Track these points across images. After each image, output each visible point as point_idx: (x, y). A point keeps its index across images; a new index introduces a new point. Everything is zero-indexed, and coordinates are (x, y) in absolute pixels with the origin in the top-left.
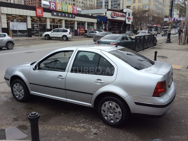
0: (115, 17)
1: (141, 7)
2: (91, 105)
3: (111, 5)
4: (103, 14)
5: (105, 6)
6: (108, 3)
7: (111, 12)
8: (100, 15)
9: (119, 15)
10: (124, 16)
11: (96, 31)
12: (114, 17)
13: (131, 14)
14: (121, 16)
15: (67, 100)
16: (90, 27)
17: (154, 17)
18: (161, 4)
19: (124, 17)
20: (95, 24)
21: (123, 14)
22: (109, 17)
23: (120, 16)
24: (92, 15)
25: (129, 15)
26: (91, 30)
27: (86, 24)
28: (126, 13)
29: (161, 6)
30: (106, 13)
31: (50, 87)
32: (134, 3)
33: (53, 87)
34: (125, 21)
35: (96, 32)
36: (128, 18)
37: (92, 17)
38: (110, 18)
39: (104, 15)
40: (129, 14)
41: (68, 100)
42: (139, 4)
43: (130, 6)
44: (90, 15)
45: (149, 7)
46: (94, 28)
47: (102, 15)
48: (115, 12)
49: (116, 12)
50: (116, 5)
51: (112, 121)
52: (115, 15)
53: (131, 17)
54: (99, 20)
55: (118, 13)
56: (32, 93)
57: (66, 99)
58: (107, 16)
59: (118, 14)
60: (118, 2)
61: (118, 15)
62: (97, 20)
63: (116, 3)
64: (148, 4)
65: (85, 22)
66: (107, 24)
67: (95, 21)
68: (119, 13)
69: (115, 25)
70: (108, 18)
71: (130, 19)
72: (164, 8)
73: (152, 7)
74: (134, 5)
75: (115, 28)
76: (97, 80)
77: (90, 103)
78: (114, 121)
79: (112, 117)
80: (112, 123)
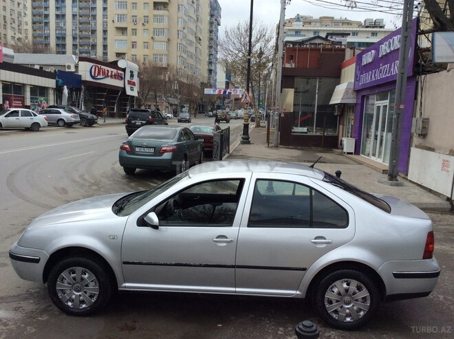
0: (101, 77)
1: (151, 58)
2: (298, 292)
3: (73, 45)
4: (69, 67)
5: (57, 45)
6: (64, 38)
7: (88, 65)
8: (62, 69)
9: (110, 74)
10: (121, 78)
11: (60, 110)
12: (99, 77)
13: (136, 74)
14: (115, 75)
15: (235, 292)
16: (37, 99)
17: (181, 85)
18: (191, 57)
19: (122, 78)
20: (51, 92)
21: (119, 72)
22: (86, 77)
23: (111, 76)
24: (41, 68)
25: (132, 76)
26: (39, 106)
27: (28, 89)
28: (124, 70)
29: (191, 61)
30: (77, 67)
32: (133, 47)
33: (200, 266)
34: (124, 89)
35: (60, 113)
36: (130, 83)
37: (41, 72)
38: (89, 78)
39: (73, 69)
40: (132, 72)
41: (238, 289)
42: (146, 52)
43: (124, 54)
44: (37, 67)
45: (168, 60)
46: (47, 101)
47: (67, 70)
48: (99, 66)
49: (103, 67)
50: (86, 48)
51: (348, 319)
52: (99, 74)
53: (136, 80)
54: (60, 81)
55: (106, 68)
56: (125, 287)
57: (233, 289)
58: (80, 74)
59: (108, 71)
60: (91, 41)
61: (108, 74)
62: (57, 82)
63: (85, 41)
64: (166, 52)
65: (24, 85)
66: (82, 94)
67: (50, 83)
68: (110, 69)
69: (101, 96)
70: (83, 79)
71: (134, 84)
72: (198, 66)
73: (175, 61)
74: (134, 51)
75: (100, 102)
76: (316, 238)
77: (297, 289)
78: (352, 319)
79: (348, 311)
80: (349, 322)
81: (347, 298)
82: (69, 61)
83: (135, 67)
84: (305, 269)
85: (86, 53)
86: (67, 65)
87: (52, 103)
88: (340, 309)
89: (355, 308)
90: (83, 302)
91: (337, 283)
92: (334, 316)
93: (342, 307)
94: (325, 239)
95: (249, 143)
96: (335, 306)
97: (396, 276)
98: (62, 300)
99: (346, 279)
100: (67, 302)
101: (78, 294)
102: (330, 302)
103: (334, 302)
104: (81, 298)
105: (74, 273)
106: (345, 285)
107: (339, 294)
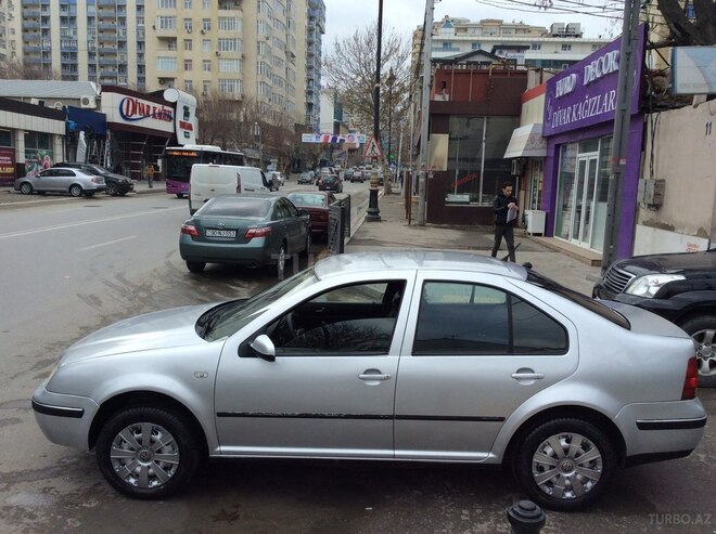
0: (137, 116)
1: (215, 85)
2: (491, 455)
3: (90, 65)
4: (86, 101)
5: (64, 66)
6: (74, 55)
7: (118, 97)
8: (75, 105)
9: (151, 112)
10: (168, 117)
11: (74, 170)
12: (134, 117)
13: (192, 111)
14: (160, 114)
15: (394, 456)
16: (35, 152)
17: (265, 127)
18: (280, 84)
19: (171, 119)
20: (58, 142)
21: (166, 108)
22: (114, 117)
23: (154, 116)
24: (41, 103)
25: (187, 114)
26: (40, 163)
27: (21, 137)
28: (174, 105)
29: (279, 91)
30: (98, 101)
31: (323, 417)
32: (186, 69)
33: (339, 417)
34: (174, 135)
35: (74, 175)
36: (183, 125)
37: (40, 110)
38: (118, 119)
39: (92, 105)
40: (186, 108)
41: (398, 452)
42: (208, 76)
43: (172, 79)
44: (35, 102)
45: (242, 89)
46: (52, 156)
47: (83, 106)
48: (134, 99)
49: (140, 101)
50: (111, 70)
52: (134, 111)
53: (193, 120)
54: (72, 124)
55: (146, 103)
56: (221, 452)
57: (390, 452)
58: (103, 112)
59: (148, 106)
60: (118, 58)
61: (148, 112)
62: (67, 125)
63: (110, 59)
64: (239, 76)
65: (14, 131)
66: (108, 144)
67: (56, 127)
68: (152, 104)
69: (139, 148)
70: (109, 119)
71: (190, 127)
72: (293, 100)
73: (255, 91)
74: (187, 75)
75: (137, 157)
76: (519, 371)
77: (489, 450)
78: (574, 493)
79: (567, 482)
80: (571, 499)
81: (566, 463)
82: (85, 90)
83: (191, 101)
84: (502, 419)
85: (111, 78)
86: (82, 97)
87: (59, 159)
88: (555, 479)
89: (579, 477)
90: (153, 477)
91: (552, 439)
92: (548, 490)
93: (558, 476)
94: (532, 372)
95: (378, 219)
96: (548, 475)
97: (642, 426)
98: (121, 475)
99: (565, 434)
100: (128, 477)
101: (146, 464)
102: (541, 469)
103: (546, 468)
104: (151, 471)
105: (139, 432)
106: (563, 443)
107: (555, 456)
